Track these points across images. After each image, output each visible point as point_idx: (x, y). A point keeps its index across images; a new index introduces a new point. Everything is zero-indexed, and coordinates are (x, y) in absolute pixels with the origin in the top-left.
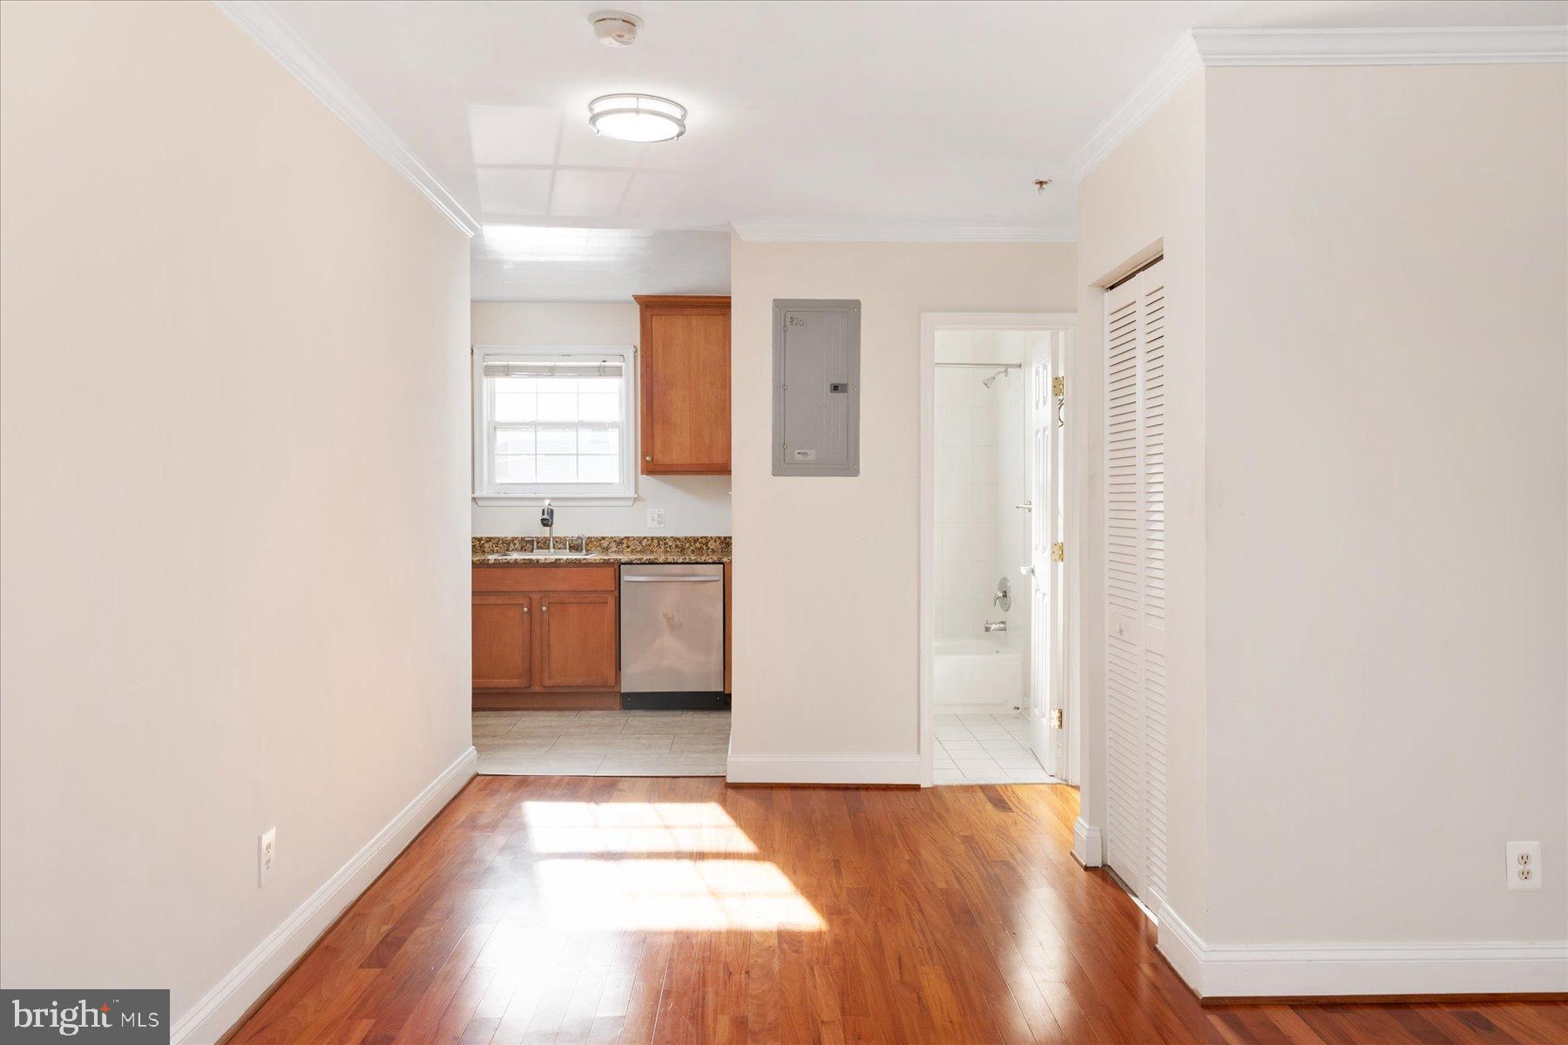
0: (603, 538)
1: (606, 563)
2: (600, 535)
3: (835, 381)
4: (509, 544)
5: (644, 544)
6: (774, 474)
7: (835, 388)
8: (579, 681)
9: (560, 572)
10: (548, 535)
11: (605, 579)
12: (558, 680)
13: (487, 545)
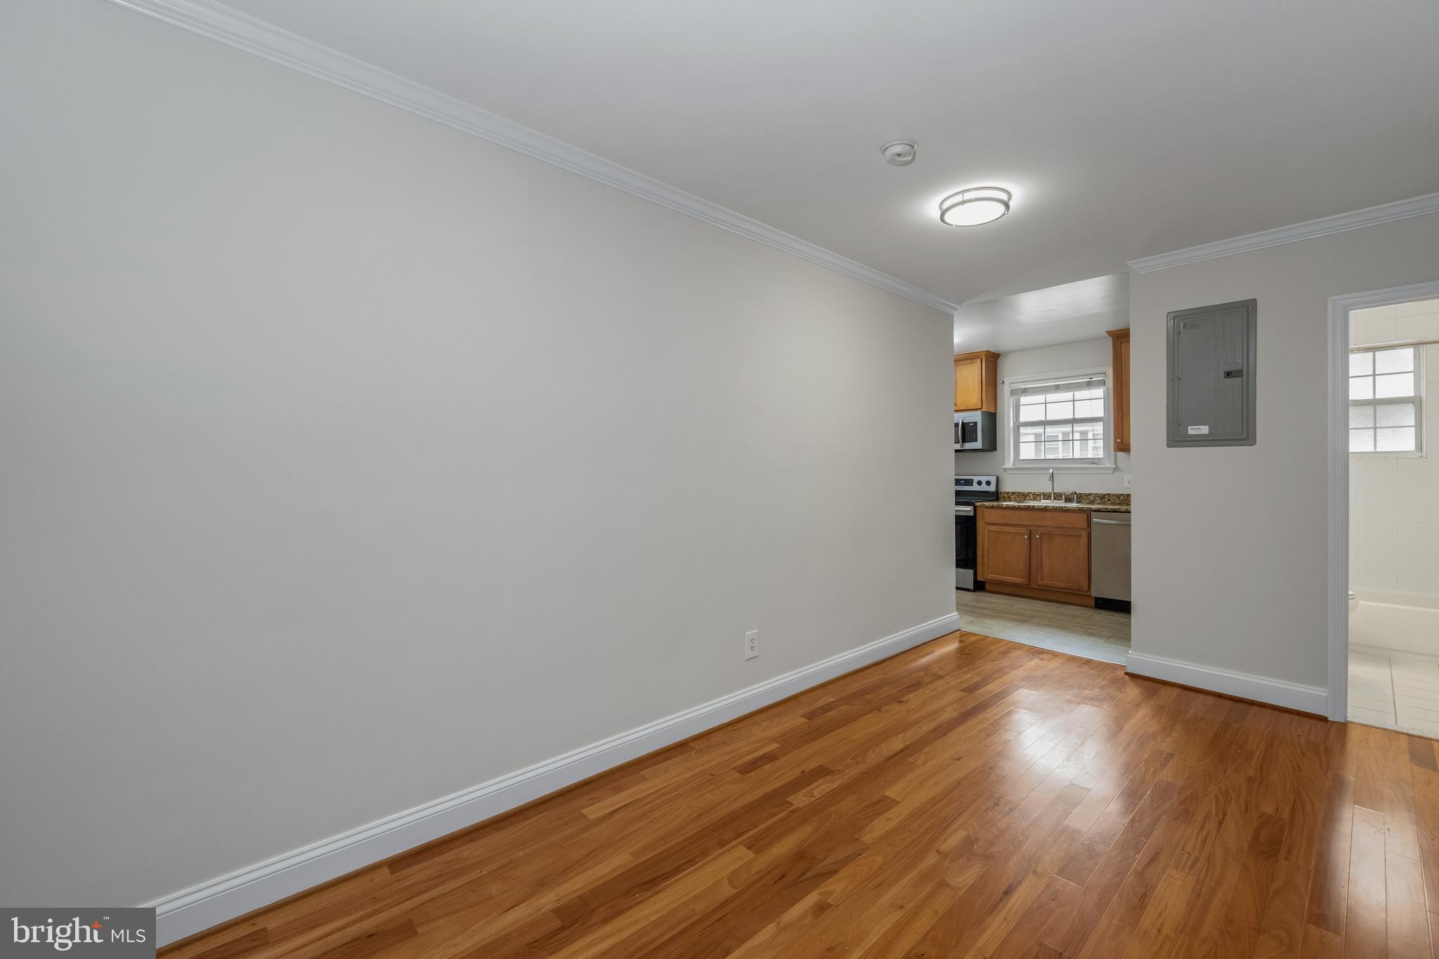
0: (1090, 494)
1: (1080, 510)
2: (1087, 492)
3: (1227, 369)
4: (1026, 496)
5: (1121, 499)
6: (1169, 446)
7: (1228, 374)
8: (1062, 585)
9: (1048, 514)
10: (1051, 491)
11: (1080, 521)
12: (1047, 582)
13: (1012, 496)
